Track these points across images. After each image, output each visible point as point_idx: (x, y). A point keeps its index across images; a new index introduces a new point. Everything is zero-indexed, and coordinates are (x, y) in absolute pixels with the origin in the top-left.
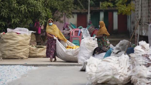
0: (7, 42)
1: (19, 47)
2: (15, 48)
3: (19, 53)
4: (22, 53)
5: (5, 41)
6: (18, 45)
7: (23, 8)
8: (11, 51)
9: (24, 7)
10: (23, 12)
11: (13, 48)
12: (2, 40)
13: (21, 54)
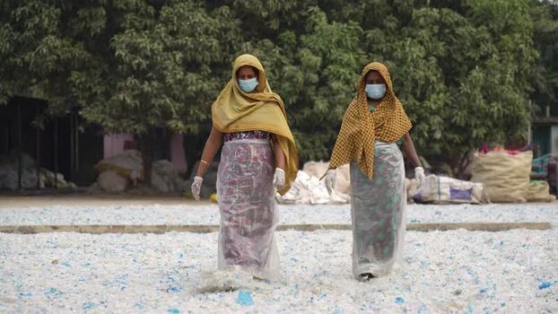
0: (491, 170)
1: (514, 180)
2: (506, 182)
3: (513, 191)
4: (518, 192)
5: (487, 167)
6: (513, 175)
7: (496, 109)
8: (499, 186)
9: (497, 105)
10: (495, 115)
11: (503, 181)
12: (480, 165)
13: (516, 194)
